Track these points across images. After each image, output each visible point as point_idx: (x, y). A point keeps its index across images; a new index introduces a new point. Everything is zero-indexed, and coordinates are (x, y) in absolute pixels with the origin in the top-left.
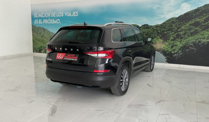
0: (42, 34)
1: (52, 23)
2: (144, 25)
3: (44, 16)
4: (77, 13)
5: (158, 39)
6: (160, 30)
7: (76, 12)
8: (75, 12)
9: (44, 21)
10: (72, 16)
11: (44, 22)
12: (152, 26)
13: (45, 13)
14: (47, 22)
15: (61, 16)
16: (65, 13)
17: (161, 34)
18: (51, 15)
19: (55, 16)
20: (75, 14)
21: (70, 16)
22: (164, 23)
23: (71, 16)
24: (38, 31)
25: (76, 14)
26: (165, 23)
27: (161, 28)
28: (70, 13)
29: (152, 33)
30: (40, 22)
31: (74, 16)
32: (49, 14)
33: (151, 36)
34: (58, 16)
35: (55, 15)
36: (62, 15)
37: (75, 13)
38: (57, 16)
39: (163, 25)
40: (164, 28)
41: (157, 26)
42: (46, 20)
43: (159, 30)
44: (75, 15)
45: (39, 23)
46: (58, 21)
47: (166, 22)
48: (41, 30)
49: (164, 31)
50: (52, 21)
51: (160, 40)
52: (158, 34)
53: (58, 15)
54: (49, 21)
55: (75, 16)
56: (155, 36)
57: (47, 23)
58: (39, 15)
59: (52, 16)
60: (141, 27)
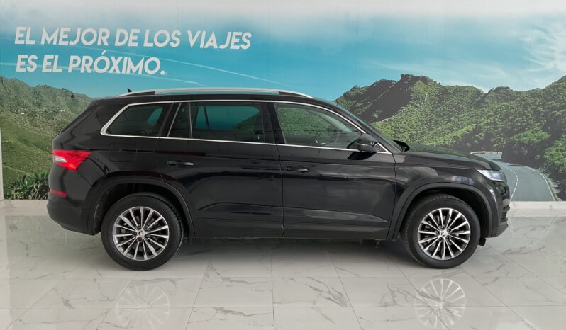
0: (57, 118)
1: (118, 71)
2: (498, 89)
3: (74, 40)
4: (247, 37)
5: (536, 131)
6: (544, 104)
7: (240, 34)
8: (235, 34)
9: (75, 61)
10: (222, 47)
11: (72, 66)
12: (520, 93)
13: (79, 30)
14: (92, 67)
15: (168, 44)
16: (189, 33)
17: (545, 116)
18: (112, 40)
19: (136, 45)
20: (238, 41)
21: (211, 48)
22: (555, 86)
23: (216, 47)
24: (39, 105)
25: (241, 42)
26: (557, 86)
27: (546, 98)
28: (213, 37)
29: (519, 113)
30: (46, 63)
31: (233, 47)
32: (104, 35)
33: (518, 121)
34: (151, 45)
35: (136, 38)
36: (175, 42)
37: (237, 37)
38: (146, 44)
39: (552, 90)
40: (553, 98)
41: (534, 94)
42: (85, 58)
43: (540, 105)
44: (236, 44)
45: (44, 70)
46: (152, 65)
47: (559, 82)
48: (54, 101)
49: (553, 109)
50: (116, 63)
51: (543, 133)
52: (536, 118)
53: (151, 40)
54: (102, 64)
55: (237, 47)
56: (528, 124)
57: (89, 71)
58: (45, 35)
59: (117, 44)
60: (486, 95)
